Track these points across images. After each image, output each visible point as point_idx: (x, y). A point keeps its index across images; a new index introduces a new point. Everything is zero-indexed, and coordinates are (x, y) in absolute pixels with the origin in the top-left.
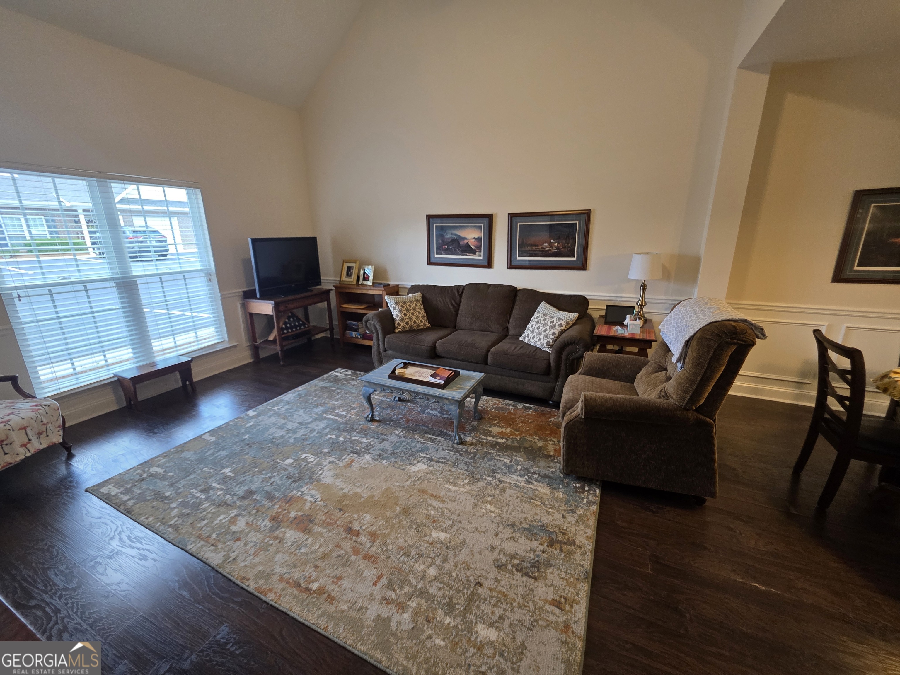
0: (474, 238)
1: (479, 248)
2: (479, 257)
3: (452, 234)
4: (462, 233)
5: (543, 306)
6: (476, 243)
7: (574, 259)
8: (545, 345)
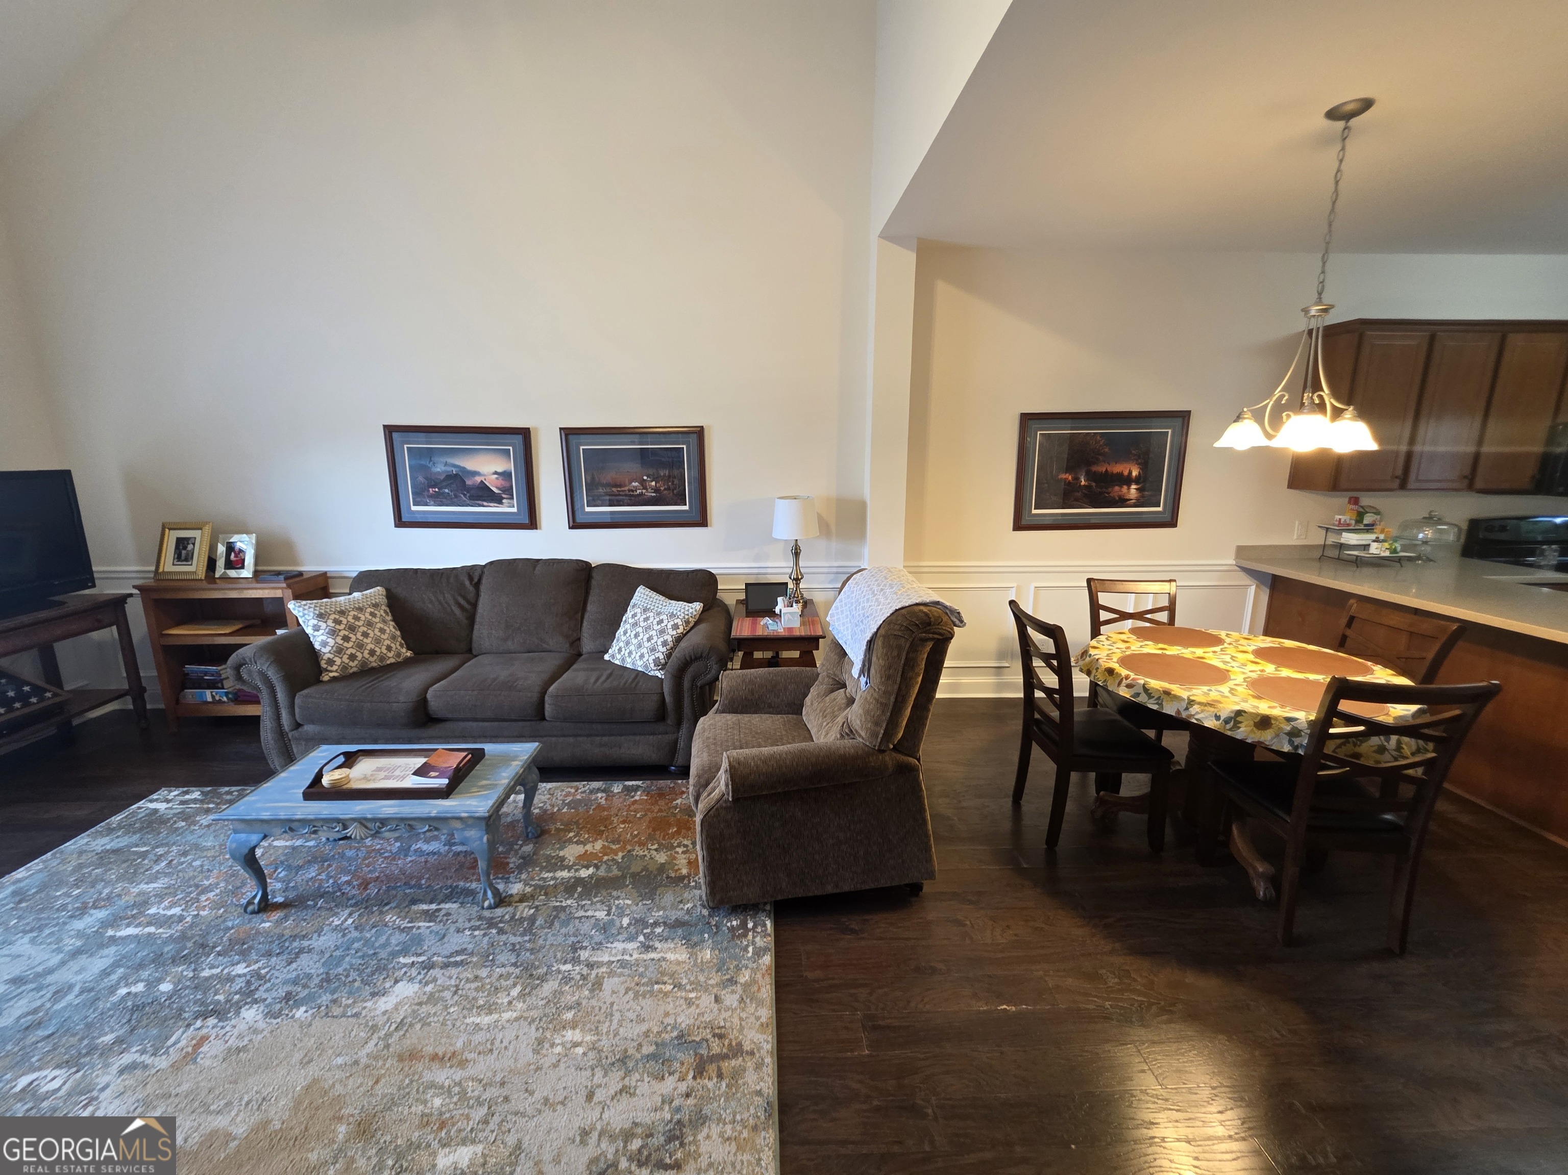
0: (496, 473)
1: (508, 491)
2: (509, 508)
3: (446, 464)
4: (470, 463)
5: (642, 595)
6: (501, 482)
7: (686, 508)
8: (652, 665)
